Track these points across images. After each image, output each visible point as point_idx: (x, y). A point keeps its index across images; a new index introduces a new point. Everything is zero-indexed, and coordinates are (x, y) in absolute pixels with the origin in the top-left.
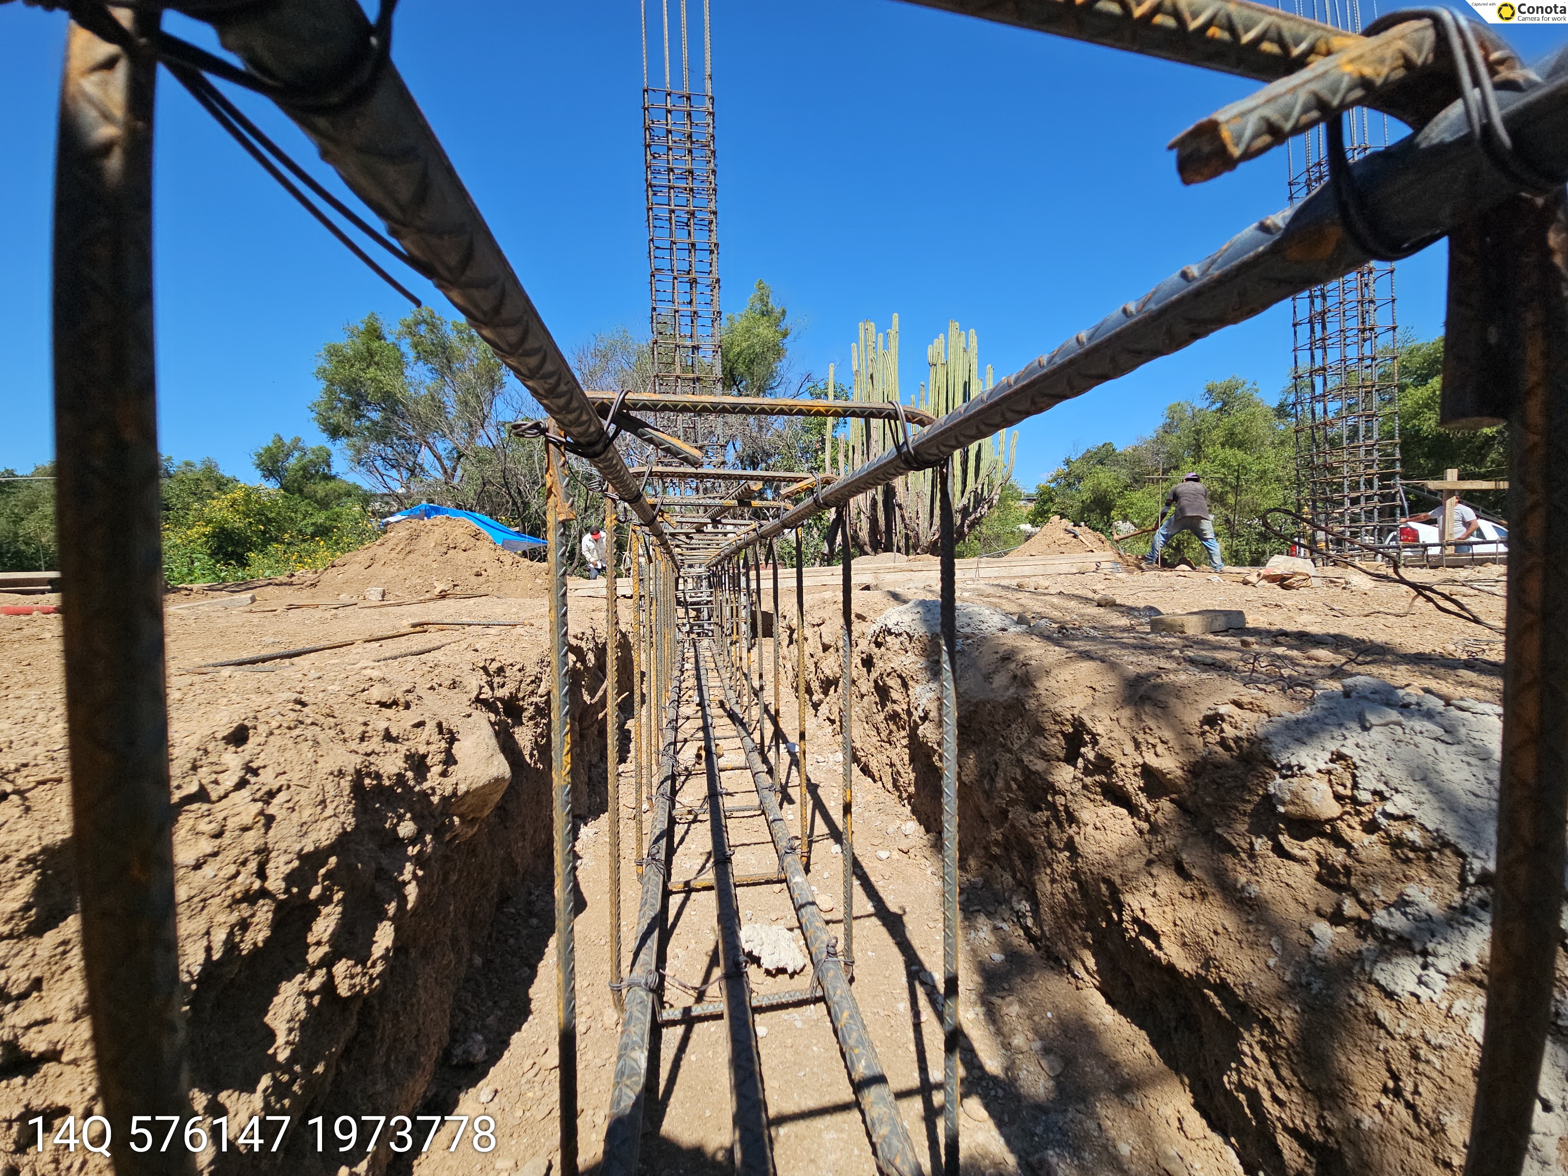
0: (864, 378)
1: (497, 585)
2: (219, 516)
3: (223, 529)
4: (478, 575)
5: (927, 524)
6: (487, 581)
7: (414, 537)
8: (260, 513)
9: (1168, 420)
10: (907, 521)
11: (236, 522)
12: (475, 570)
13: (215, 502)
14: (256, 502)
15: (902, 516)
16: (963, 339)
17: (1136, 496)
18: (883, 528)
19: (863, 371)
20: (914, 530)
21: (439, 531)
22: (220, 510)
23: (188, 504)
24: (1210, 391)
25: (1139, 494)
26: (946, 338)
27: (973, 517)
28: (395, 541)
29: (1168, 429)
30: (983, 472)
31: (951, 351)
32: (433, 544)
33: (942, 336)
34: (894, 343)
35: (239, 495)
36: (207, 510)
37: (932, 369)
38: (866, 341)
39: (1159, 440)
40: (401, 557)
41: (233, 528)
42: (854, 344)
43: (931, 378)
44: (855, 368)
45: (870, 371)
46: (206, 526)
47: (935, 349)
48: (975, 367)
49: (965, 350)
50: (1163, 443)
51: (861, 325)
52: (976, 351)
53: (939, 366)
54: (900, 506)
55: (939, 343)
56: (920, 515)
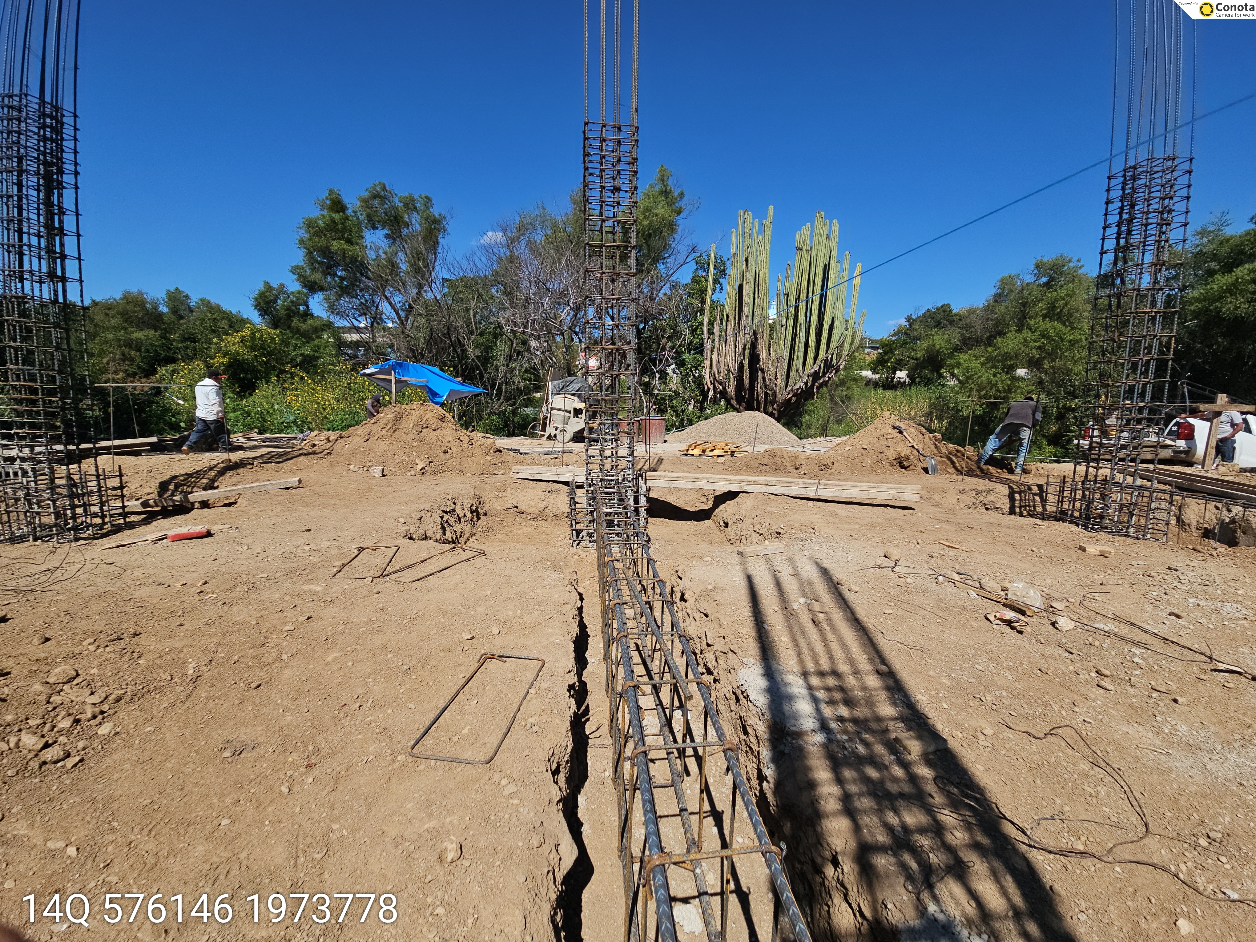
0: (740, 259)
1: (459, 460)
2: (233, 349)
3: (236, 360)
4: (446, 452)
5: (783, 384)
6: (452, 457)
7: (398, 419)
8: (262, 347)
9: (999, 291)
10: (768, 383)
11: (247, 355)
12: (443, 449)
13: (229, 338)
14: (259, 339)
15: (764, 378)
16: (827, 228)
17: (963, 357)
18: (747, 386)
19: (740, 253)
20: (772, 389)
21: (415, 414)
22: (234, 344)
23: (210, 339)
24: (1037, 267)
25: (966, 357)
26: (812, 227)
27: (821, 381)
28: (385, 421)
29: (998, 298)
30: (834, 344)
31: (815, 238)
32: (412, 425)
33: (808, 225)
34: (768, 232)
35: (246, 332)
36: (223, 344)
37: (798, 254)
38: (744, 228)
39: (988, 308)
40: (389, 434)
41: (244, 360)
42: (733, 230)
43: (797, 261)
44: (733, 251)
45: (746, 255)
46: (224, 357)
47: (802, 235)
48: (834, 253)
49: (828, 237)
50: (993, 312)
51: (741, 212)
52: (837, 240)
53: (804, 251)
54: (763, 371)
55: (806, 230)
56: (779, 377)
